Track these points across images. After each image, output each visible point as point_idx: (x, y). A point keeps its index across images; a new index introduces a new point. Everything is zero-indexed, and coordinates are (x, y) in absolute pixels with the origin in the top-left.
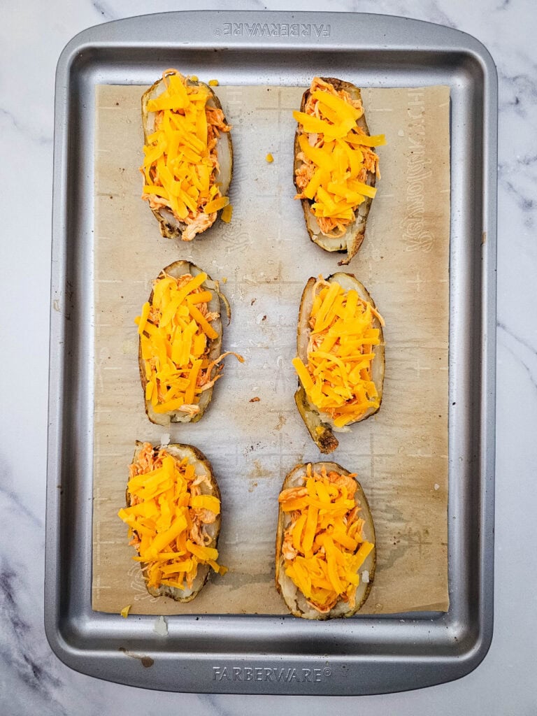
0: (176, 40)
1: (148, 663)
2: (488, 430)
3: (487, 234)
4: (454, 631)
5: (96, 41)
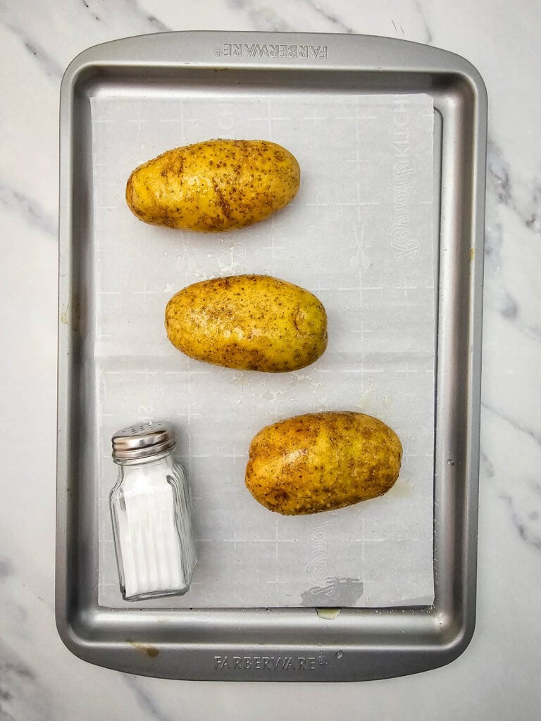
0: (177, 60)
1: (153, 653)
2: (472, 435)
3: (474, 251)
4: (439, 621)
5: (99, 60)
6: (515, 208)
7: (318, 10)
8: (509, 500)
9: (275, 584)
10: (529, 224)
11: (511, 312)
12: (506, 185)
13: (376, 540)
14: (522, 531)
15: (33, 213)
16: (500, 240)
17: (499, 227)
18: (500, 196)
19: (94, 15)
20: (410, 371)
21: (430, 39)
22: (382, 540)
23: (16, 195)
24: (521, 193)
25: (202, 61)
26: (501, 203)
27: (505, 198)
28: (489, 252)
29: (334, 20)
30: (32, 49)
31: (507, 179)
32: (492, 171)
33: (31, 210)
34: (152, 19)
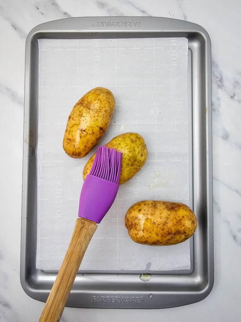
0: (76, 30)
3: (207, 109)
5: (42, 30)
6: (225, 91)
7: (137, 8)
8: (228, 223)
9: (117, 259)
10: (232, 97)
11: (226, 137)
12: (221, 80)
14: (234, 238)
15: (14, 96)
16: (219, 105)
17: (218, 99)
18: (219, 86)
19: (41, 12)
20: (178, 161)
21: (185, 19)
23: (7, 89)
24: (228, 84)
25: (86, 30)
26: (219, 88)
27: (221, 86)
28: (214, 110)
29: (144, 12)
30: (15, 27)
31: (222, 78)
32: (214, 75)
33: (13, 95)
34: (65, 13)
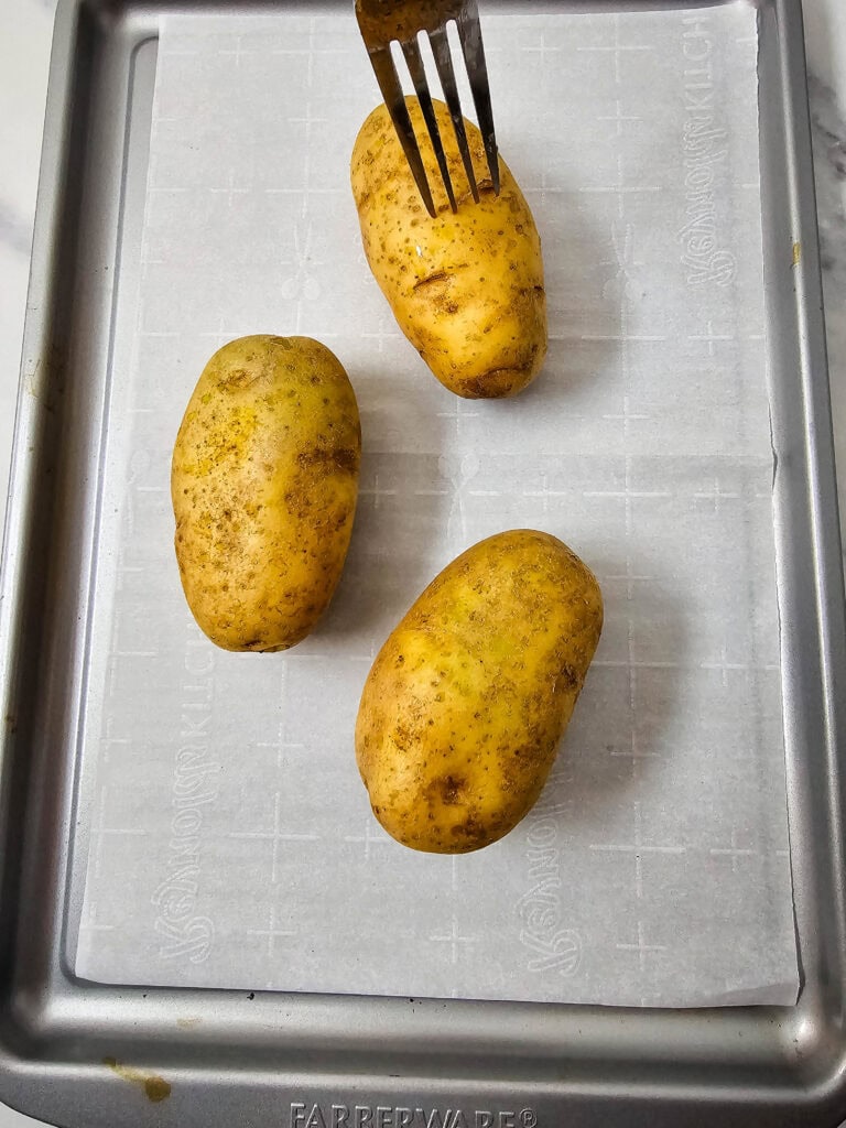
1: (157, 1091)
9: (449, 943)
13: (664, 850)
17: (842, 221)
20: (725, 495)
22: (680, 849)
26: (842, 179)
